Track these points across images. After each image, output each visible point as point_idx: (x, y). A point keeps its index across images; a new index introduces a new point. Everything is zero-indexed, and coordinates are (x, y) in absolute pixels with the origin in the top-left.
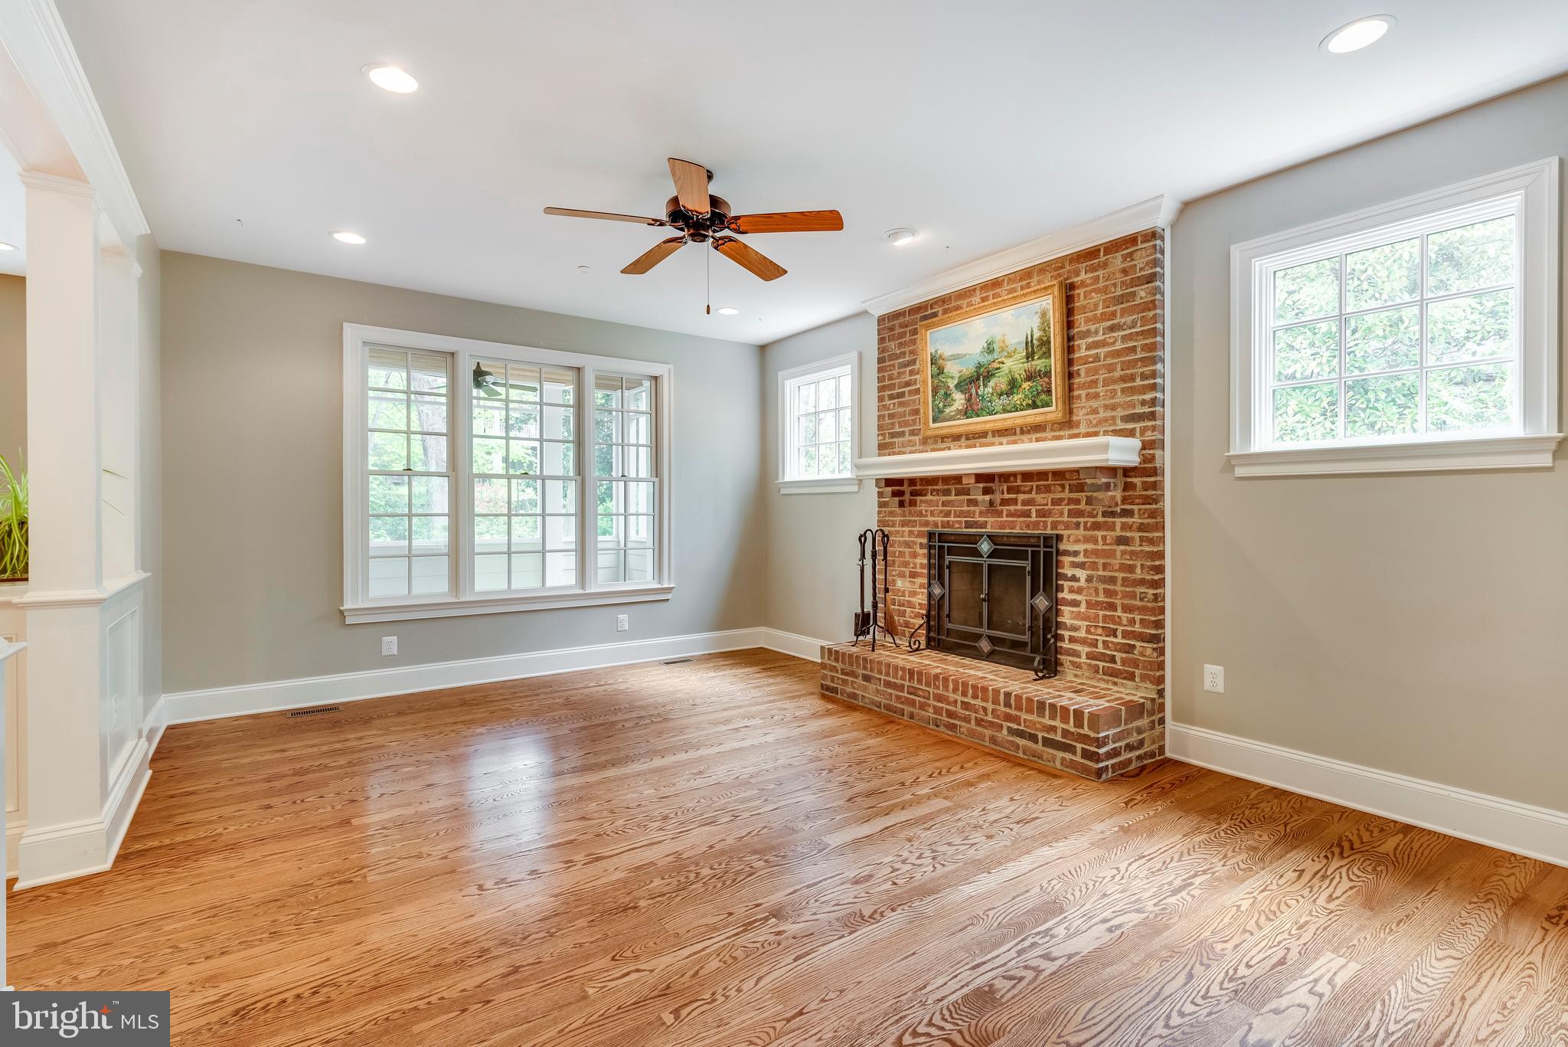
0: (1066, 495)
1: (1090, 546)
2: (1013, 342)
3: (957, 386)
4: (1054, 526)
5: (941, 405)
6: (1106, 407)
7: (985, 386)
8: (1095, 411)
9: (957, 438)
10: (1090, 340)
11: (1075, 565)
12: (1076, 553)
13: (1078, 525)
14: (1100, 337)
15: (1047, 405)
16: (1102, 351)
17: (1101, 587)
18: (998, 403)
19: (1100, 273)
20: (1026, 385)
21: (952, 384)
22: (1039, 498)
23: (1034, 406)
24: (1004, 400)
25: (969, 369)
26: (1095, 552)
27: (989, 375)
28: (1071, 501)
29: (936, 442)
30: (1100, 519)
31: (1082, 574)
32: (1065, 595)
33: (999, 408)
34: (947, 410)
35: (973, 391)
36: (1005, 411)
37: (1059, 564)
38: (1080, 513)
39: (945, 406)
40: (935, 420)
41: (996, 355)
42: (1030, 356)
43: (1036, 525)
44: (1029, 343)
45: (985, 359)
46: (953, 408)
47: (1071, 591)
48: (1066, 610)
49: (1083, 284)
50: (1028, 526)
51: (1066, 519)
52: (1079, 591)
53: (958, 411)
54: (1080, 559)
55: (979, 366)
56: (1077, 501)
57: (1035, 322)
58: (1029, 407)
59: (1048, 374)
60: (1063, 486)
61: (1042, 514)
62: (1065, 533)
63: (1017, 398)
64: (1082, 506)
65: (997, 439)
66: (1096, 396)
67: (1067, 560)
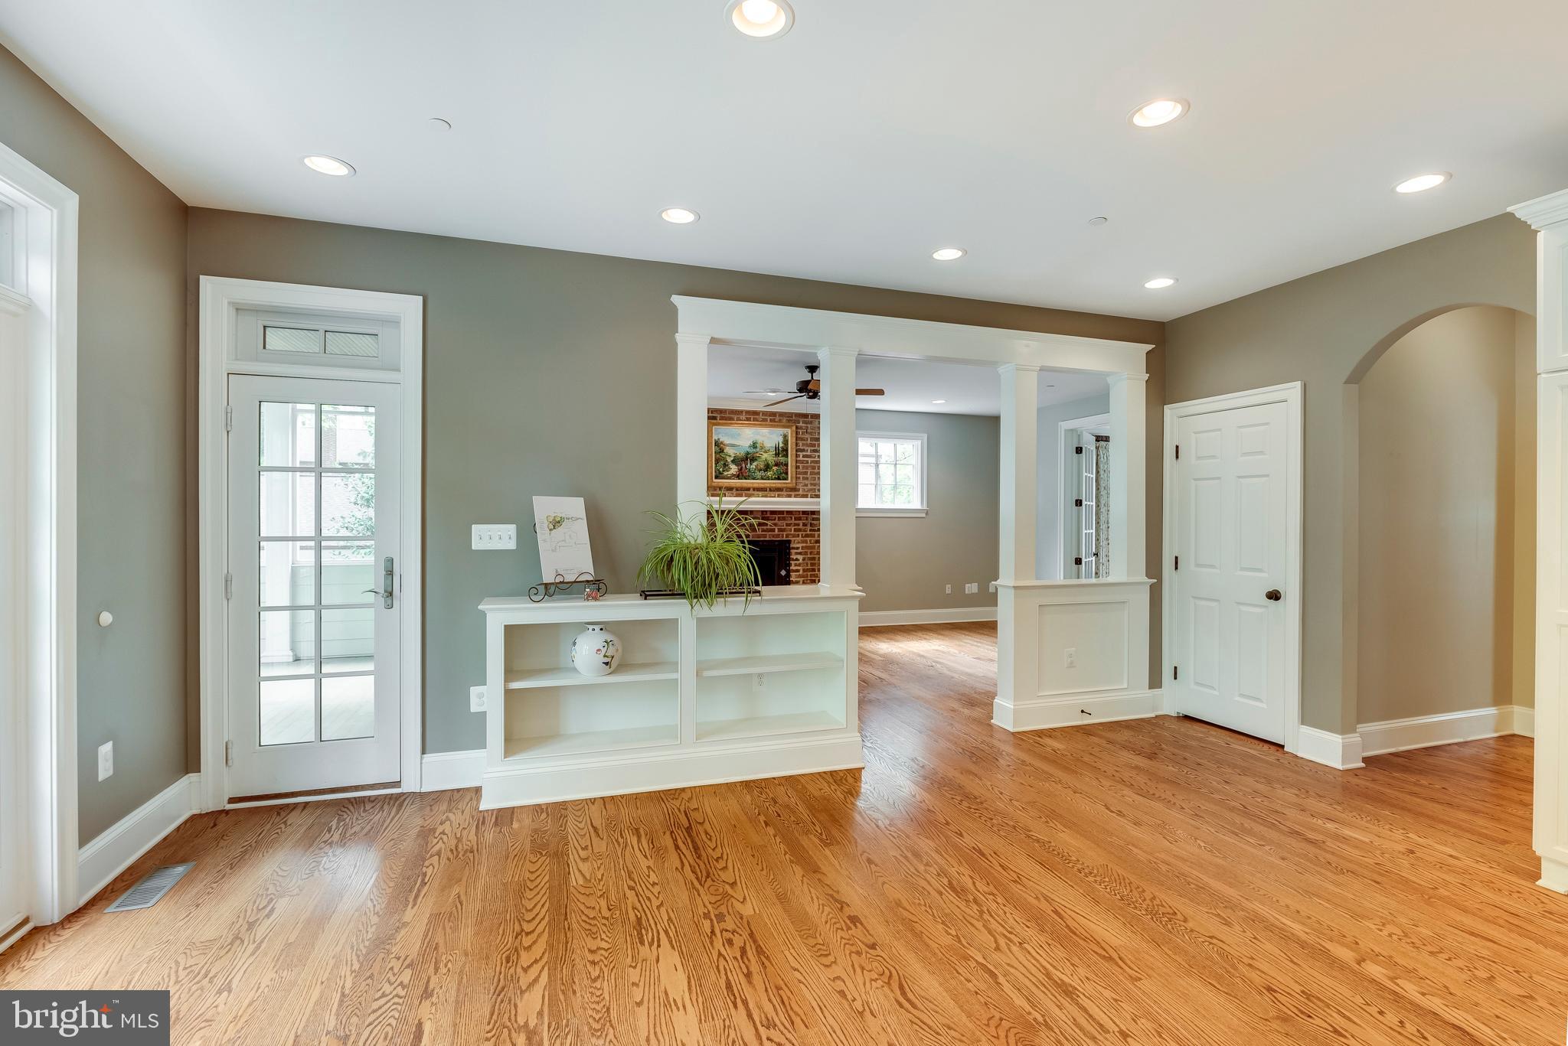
0: (793, 521)
1: (804, 545)
2: (769, 445)
3: (733, 461)
4: (787, 536)
5: (721, 470)
6: (811, 484)
7: (751, 464)
8: (806, 485)
9: (730, 489)
10: (804, 453)
11: (797, 553)
12: (798, 548)
13: (798, 536)
14: (809, 453)
15: (786, 479)
16: (809, 460)
17: (809, 562)
18: (759, 474)
19: (809, 426)
20: (775, 468)
21: (729, 460)
22: (780, 523)
23: (779, 479)
24: (762, 473)
25: (741, 453)
26: (807, 547)
27: (753, 459)
28: (795, 525)
29: (716, 490)
30: (808, 532)
31: (800, 557)
32: (793, 567)
33: (759, 477)
34: (726, 473)
35: (744, 465)
36: (762, 479)
37: (789, 554)
38: (800, 530)
39: (723, 471)
40: (716, 477)
41: (758, 450)
42: (777, 455)
43: (778, 536)
44: (777, 448)
45: (752, 450)
46: (729, 473)
47: (796, 565)
48: (793, 574)
49: (801, 428)
50: (773, 537)
51: (793, 532)
52: (799, 565)
53: (733, 475)
54: (800, 551)
55: (748, 453)
56: (798, 525)
57: (781, 439)
58: (775, 479)
59: (787, 465)
60: (791, 518)
61: (780, 530)
62: (792, 539)
63: (769, 474)
64: (801, 527)
65: (756, 493)
66: (807, 478)
67: (793, 551)
